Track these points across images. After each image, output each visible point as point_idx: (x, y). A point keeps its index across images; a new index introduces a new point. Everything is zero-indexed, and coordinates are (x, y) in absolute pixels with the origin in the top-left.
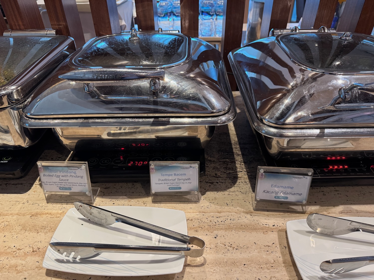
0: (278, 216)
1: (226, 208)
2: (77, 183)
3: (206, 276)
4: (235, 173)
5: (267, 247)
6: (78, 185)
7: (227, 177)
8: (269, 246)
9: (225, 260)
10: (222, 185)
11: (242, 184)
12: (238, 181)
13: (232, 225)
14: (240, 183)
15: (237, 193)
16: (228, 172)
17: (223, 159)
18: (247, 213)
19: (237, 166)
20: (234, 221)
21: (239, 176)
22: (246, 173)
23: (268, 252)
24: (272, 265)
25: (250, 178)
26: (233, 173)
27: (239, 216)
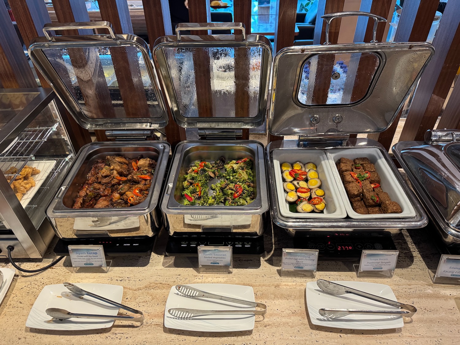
0: (451, 287)
1: (413, 281)
2: (309, 264)
3: (416, 329)
4: (410, 253)
5: (450, 310)
6: (309, 265)
7: (405, 256)
8: (451, 310)
9: (425, 319)
10: (404, 263)
11: (418, 262)
12: (415, 260)
13: (421, 294)
14: (417, 262)
15: (417, 270)
16: (405, 252)
17: (397, 240)
18: (429, 285)
19: (409, 246)
20: (422, 291)
21: (414, 255)
22: (418, 253)
23: (451, 314)
24: (457, 322)
25: (423, 257)
26: (408, 252)
27: (424, 287)
